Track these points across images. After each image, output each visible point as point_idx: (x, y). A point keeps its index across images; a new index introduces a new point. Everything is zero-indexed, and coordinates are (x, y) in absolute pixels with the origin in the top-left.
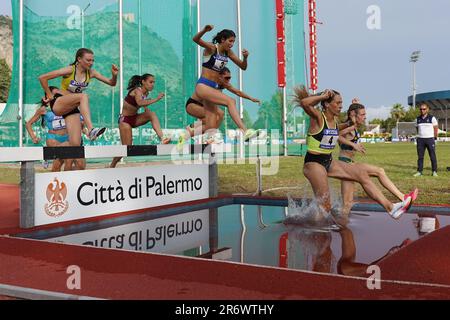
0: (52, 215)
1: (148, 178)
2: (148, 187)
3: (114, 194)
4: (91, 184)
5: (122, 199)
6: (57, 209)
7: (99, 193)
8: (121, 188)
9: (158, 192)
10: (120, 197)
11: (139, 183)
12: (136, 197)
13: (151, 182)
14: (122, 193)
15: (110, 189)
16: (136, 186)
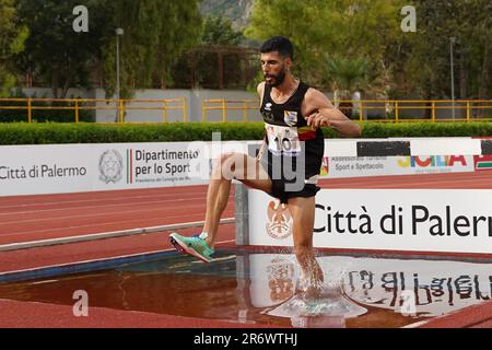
0: (274, 236)
1: (414, 208)
2: (415, 220)
3: (356, 223)
4: (323, 208)
5: (370, 231)
6: (280, 231)
7: (333, 220)
8: (367, 217)
9: (436, 230)
10: (365, 228)
11: (397, 214)
12: (393, 232)
13: (420, 214)
14: (369, 223)
15: (350, 216)
16: (393, 217)
